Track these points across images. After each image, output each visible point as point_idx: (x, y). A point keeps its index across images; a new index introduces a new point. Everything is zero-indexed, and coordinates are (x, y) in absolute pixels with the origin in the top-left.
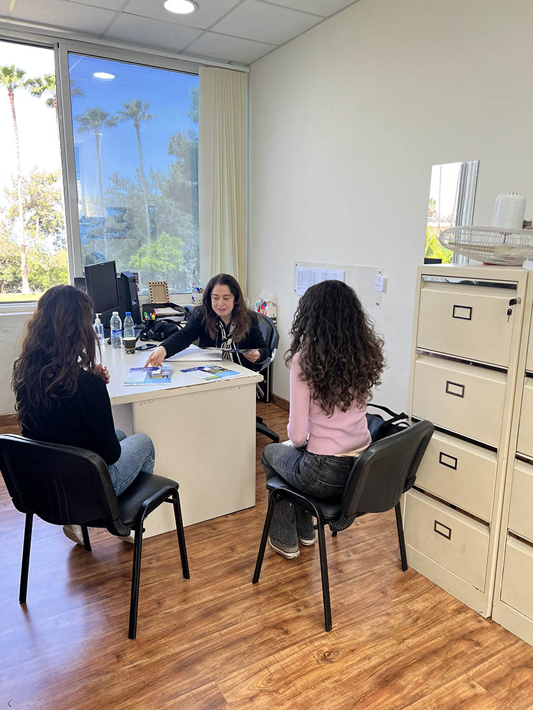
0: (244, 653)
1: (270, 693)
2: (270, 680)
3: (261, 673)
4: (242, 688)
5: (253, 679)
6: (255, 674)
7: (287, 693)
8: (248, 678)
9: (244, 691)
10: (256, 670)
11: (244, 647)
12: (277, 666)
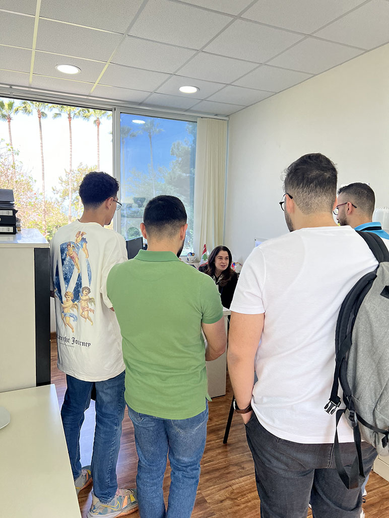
0: (217, 477)
1: (232, 499)
2: (232, 493)
3: (227, 489)
4: (216, 495)
5: (222, 491)
6: (224, 489)
7: (242, 500)
8: (220, 490)
9: (217, 497)
10: (225, 487)
11: (217, 474)
12: (237, 486)
